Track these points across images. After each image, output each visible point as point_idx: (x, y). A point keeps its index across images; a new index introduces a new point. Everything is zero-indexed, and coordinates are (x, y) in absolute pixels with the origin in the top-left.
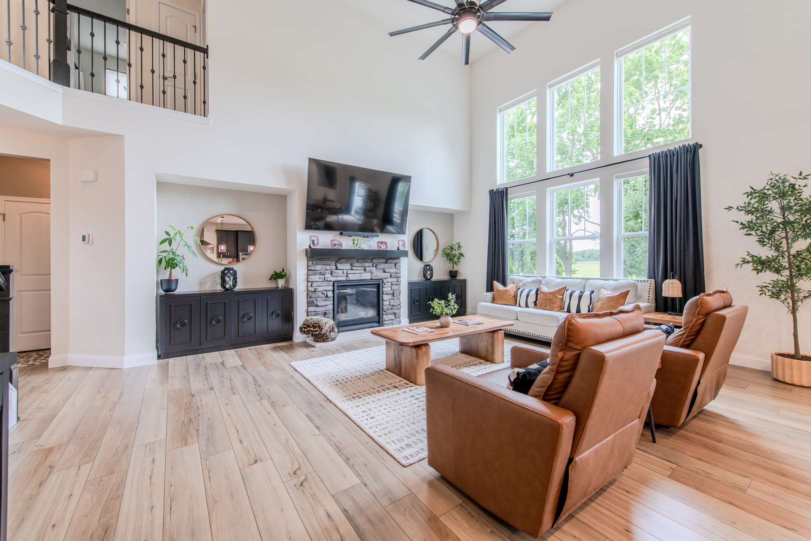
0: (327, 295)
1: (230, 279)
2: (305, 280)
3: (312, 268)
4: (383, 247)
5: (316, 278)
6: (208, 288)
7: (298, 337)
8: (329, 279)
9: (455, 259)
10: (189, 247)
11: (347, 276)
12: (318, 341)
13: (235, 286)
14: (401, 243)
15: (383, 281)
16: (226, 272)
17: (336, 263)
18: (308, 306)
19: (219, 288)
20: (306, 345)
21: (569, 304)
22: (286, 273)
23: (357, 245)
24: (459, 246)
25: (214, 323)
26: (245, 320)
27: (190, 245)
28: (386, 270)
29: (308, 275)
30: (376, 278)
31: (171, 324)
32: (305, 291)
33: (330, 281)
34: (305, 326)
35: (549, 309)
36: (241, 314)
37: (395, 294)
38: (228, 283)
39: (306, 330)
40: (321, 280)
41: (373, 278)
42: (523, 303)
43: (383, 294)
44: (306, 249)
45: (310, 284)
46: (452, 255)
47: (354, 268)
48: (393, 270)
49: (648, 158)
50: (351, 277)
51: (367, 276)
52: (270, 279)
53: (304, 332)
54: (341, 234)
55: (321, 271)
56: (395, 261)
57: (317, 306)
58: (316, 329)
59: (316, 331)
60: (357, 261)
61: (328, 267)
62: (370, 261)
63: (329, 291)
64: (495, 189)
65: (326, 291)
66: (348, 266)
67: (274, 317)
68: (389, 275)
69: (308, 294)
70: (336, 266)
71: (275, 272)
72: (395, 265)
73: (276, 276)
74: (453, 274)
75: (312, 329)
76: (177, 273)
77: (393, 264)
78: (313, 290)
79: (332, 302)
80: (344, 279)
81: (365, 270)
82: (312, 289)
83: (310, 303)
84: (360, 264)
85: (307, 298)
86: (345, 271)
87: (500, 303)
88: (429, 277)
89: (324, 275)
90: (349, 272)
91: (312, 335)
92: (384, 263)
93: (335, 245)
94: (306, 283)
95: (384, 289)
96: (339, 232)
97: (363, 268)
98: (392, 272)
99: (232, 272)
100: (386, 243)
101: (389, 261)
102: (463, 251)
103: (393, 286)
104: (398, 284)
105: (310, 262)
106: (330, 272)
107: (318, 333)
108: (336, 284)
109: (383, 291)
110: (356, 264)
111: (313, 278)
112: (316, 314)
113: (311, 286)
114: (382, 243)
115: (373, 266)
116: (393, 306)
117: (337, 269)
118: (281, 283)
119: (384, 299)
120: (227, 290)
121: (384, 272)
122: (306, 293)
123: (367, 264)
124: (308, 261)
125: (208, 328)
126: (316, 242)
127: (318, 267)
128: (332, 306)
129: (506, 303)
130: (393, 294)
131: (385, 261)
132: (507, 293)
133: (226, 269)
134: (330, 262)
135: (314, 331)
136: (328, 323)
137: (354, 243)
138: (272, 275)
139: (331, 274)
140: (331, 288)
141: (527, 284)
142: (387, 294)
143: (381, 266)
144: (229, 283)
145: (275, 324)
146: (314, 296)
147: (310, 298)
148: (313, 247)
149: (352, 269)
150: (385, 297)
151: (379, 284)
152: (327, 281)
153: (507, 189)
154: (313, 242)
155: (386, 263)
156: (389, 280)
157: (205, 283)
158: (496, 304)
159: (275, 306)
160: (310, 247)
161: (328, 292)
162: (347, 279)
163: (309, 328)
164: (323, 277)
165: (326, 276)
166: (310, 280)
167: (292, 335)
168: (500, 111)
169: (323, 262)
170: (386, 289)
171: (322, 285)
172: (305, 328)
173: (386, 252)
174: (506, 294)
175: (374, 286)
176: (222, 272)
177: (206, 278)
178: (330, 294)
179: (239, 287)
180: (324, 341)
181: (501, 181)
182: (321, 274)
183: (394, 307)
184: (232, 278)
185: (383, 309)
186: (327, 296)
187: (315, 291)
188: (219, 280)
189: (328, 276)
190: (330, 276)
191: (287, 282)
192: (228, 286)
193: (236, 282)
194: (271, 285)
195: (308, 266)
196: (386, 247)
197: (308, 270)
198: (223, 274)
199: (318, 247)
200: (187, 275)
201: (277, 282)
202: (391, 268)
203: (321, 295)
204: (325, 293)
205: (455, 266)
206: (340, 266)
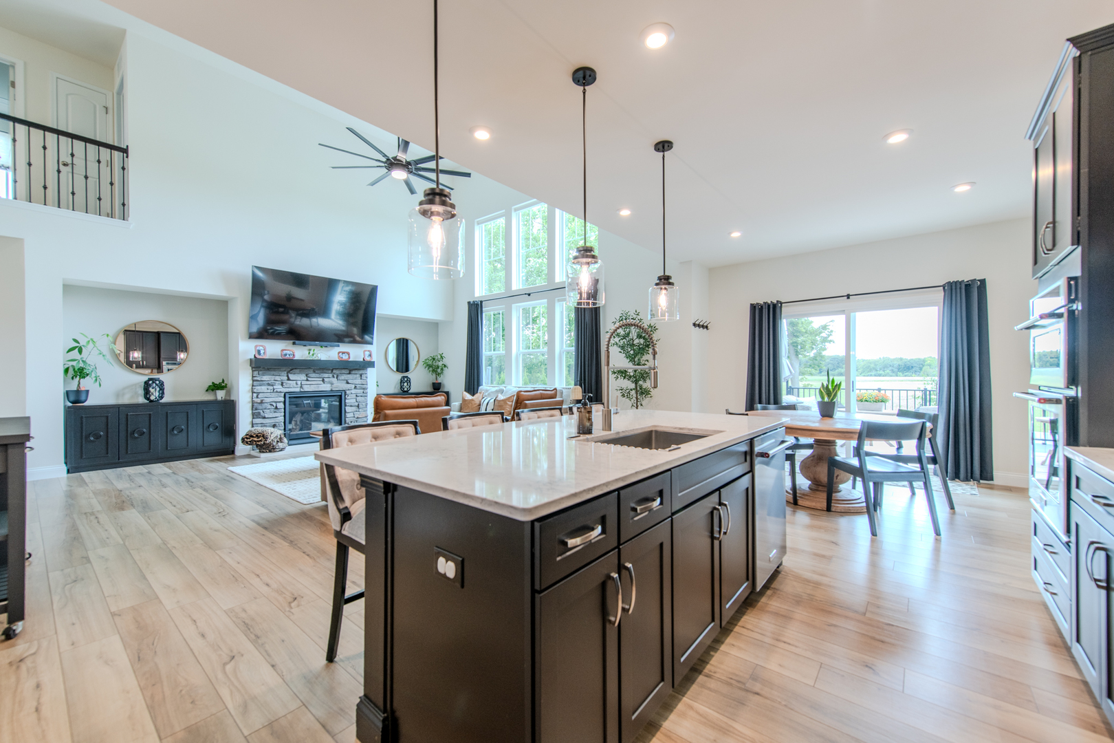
0: (276, 407)
1: (156, 390)
2: (249, 391)
3: (258, 379)
4: (345, 357)
5: (264, 388)
6: (126, 400)
7: (241, 448)
8: (279, 390)
9: (439, 370)
10: (104, 356)
11: (301, 387)
12: (263, 452)
13: (162, 398)
14: (367, 353)
15: (345, 392)
16: (151, 382)
17: (287, 373)
18: (253, 418)
19: (141, 400)
20: (249, 456)
22: (226, 384)
23: (313, 355)
24: (441, 357)
25: (136, 435)
26: (176, 432)
27: (104, 354)
28: (350, 381)
29: (253, 386)
30: (337, 389)
31: (82, 436)
32: (249, 402)
33: (281, 392)
34: (248, 436)
36: (170, 427)
37: (361, 406)
38: (152, 394)
39: (248, 440)
40: (269, 391)
41: (334, 389)
43: (345, 405)
44: (251, 360)
45: (255, 395)
46: (435, 367)
47: (309, 379)
48: (358, 381)
50: (306, 388)
51: (326, 387)
52: (207, 391)
53: (247, 443)
54: (294, 343)
55: (270, 382)
56: (361, 372)
57: (264, 418)
58: (260, 439)
59: (261, 441)
60: (314, 372)
61: (278, 378)
62: (330, 372)
63: (279, 402)
64: (471, 301)
65: (276, 402)
66: (303, 377)
67: (211, 430)
68: (353, 386)
69: (253, 406)
70: (288, 376)
71: (213, 383)
72: (361, 376)
73: (214, 387)
74: (436, 385)
76: (86, 384)
77: (358, 376)
78: (259, 401)
79: (283, 414)
80: (298, 390)
81: (323, 381)
82: (259, 400)
83: (255, 415)
84: (317, 375)
85: (252, 410)
86: (299, 383)
88: (406, 389)
89: (273, 385)
90: (303, 383)
91: (257, 446)
92: (347, 374)
93: (286, 355)
94: (251, 394)
95: (347, 401)
96: (292, 341)
97: (321, 379)
98: (357, 383)
99: (157, 382)
100: (348, 354)
101: (353, 372)
102: (445, 361)
103: (358, 398)
104: (365, 395)
105: (256, 373)
106: (280, 383)
107: (262, 443)
108: (287, 396)
109: (345, 403)
110: (314, 375)
111: (258, 389)
112: (263, 425)
113: (257, 397)
114: (343, 353)
115: (333, 377)
116: (358, 418)
117: (289, 379)
118: (221, 395)
119: (347, 411)
120: (151, 401)
121: (348, 383)
122: (251, 404)
123: (326, 375)
124: (253, 371)
125: (129, 441)
126: (262, 352)
127: (265, 378)
128: (283, 418)
130: (358, 406)
131: (348, 372)
133: (150, 379)
134: (280, 372)
135: (258, 441)
136: (274, 433)
137: (309, 353)
138: (210, 386)
139: (282, 385)
140: (283, 399)
141: (489, 394)
142: (351, 406)
143: (342, 377)
144: (155, 394)
145: (213, 439)
146: (260, 407)
147: (256, 409)
148: (258, 356)
149: (307, 380)
150: (348, 409)
151: (341, 396)
152: (277, 392)
153: (481, 302)
154: (259, 352)
155: (350, 373)
156: (354, 391)
157: (123, 395)
159: (213, 418)
160: (255, 357)
161: (278, 404)
162: (302, 390)
163: (252, 439)
164: (272, 388)
165: (275, 387)
166: (255, 391)
167: (234, 448)
168: (478, 224)
169: (272, 373)
170: (350, 400)
171: (271, 396)
172: (247, 438)
173: (347, 362)
174: (472, 403)
175: (335, 398)
176: (145, 382)
177: (124, 389)
178: (281, 406)
179: (167, 399)
180: (270, 451)
181: (479, 292)
182: (269, 384)
183: (359, 420)
184: (158, 389)
185: (345, 421)
186: (276, 408)
187: (262, 402)
188: (141, 392)
189: (278, 387)
190: (281, 387)
191: (229, 393)
192: (152, 398)
193: (163, 393)
194: (209, 397)
195: (253, 377)
196: (349, 357)
197: (253, 381)
198: (147, 386)
199: (267, 357)
200: (100, 385)
201: (216, 394)
202: (356, 379)
203: (269, 407)
204: (274, 404)
205: (438, 377)
206: (291, 376)
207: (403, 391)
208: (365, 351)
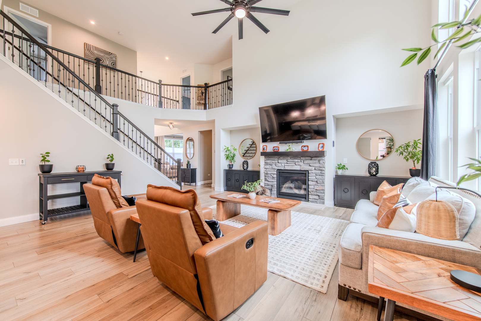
1: (246, 165)
3: (267, 162)
4: (305, 149)
5: (268, 167)
8: (274, 168)
11: (284, 167)
13: (247, 168)
14: (321, 145)
15: (308, 172)
17: (277, 159)
18: (265, 181)
19: (242, 169)
23: (290, 149)
29: (265, 165)
30: (303, 169)
32: (264, 173)
37: (319, 182)
38: (245, 167)
40: (270, 168)
43: (308, 180)
44: (261, 153)
47: (288, 163)
48: (317, 165)
50: (287, 168)
51: (297, 168)
55: (270, 164)
56: (319, 159)
57: (269, 181)
60: (291, 158)
61: (274, 162)
62: (299, 158)
63: (275, 174)
65: (273, 174)
66: (285, 161)
68: (314, 168)
69: (265, 175)
72: (319, 161)
74: (413, 173)
77: (317, 161)
79: (276, 180)
80: (282, 168)
83: (265, 179)
84: (292, 160)
86: (283, 164)
88: (374, 173)
89: (272, 165)
90: (286, 164)
92: (310, 160)
93: (275, 150)
94: (264, 169)
95: (309, 177)
96: (279, 142)
97: (294, 163)
98: (316, 166)
99: (246, 162)
100: (308, 147)
101: (313, 159)
103: (317, 176)
104: (322, 174)
106: (275, 164)
108: (278, 171)
109: (308, 178)
110: (290, 160)
112: (268, 185)
113: (266, 171)
114: (305, 146)
115: (301, 161)
116: (317, 190)
117: (278, 162)
120: (245, 169)
121: (310, 166)
123: (296, 160)
124: (264, 158)
125: (235, 183)
126: (265, 149)
128: (276, 182)
130: (317, 182)
133: (244, 161)
134: (275, 159)
137: (288, 148)
142: (312, 181)
143: (306, 162)
147: (265, 177)
150: (310, 183)
151: (305, 174)
152: (273, 169)
155: (311, 160)
156: (314, 171)
162: (285, 169)
164: (271, 166)
165: (273, 166)
169: (271, 159)
170: (312, 177)
171: (271, 171)
173: (307, 152)
175: (302, 175)
177: (240, 164)
178: (275, 176)
179: (249, 169)
182: (270, 165)
183: (319, 191)
186: (273, 177)
187: (267, 173)
189: (274, 166)
193: (248, 166)
195: (265, 161)
196: (308, 149)
197: (265, 163)
198: (243, 163)
202: (315, 163)
203: (270, 176)
204: (272, 175)
205: (416, 164)
206: (280, 161)
207: (371, 175)
208: (319, 144)
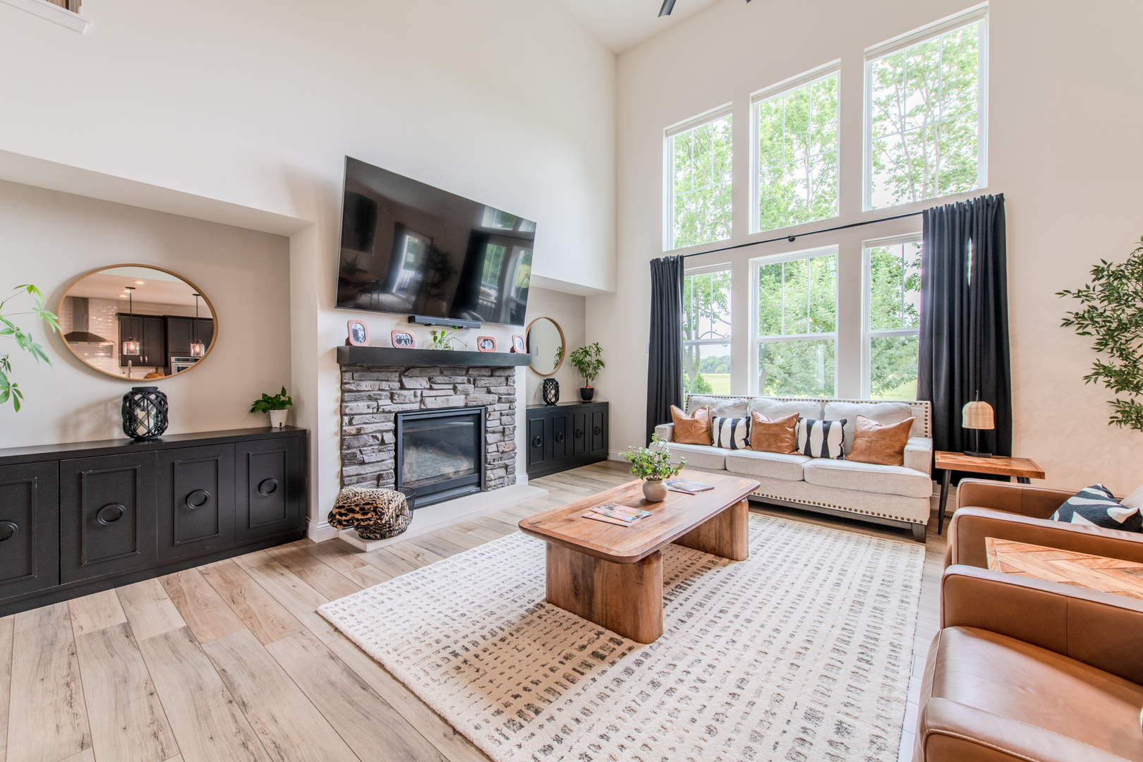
0: (383, 440)
1: (148, 414)
2: (335, 412)
3: (352, 387)
5: (361, 406)
6: (84, 435)
7: (320, 529)
8: (387, 408)
9: (590, 371)
10: (20, 336)
11: (422, 401)
12: (369, 538)
13: (161, 428)
15: (486, 409)
16: (137, 397)
17: (400, 376)
18: (343, 465)
19: (117, 434)
20: (343, 549)
21: (808, 441)
22: (290, 398)
23: (440, 342)
24: (598, 348)
25: (102, 522)
26: (192, 506)
27: (24, 332)
28: (492, 389)
29: (342, 401)
30: (475, 404)
32: (336, 434)
33: (390, 412)
34: (343, 511)
35: (774, 450)
36: (180, 494)
37: (507, 432)
38: (142, 423)
39: (344, 518)
40: (370, 411)
41: (470, 404)
42: (726, 441)
43: (486, 431)
44: (339, 349)
45: (346, 419)
46: (586, 363)
47: (435, 386)
48: (503, 389)
49: (922, 215)
50: (431, 403)
51: (458, 401)
52: (252, 411)
53: (340, 522)
54: (411, 320)
55: (372, 393)
56: (507, 373)
57: (363, 463)
58: (369, 516)
59: (369, 519)
60: (442, 373)
61: (385, 385)
62: (464, 373)
63: (387, 431)
64: (662, 257)
65: (382, 432)
66: (424, 383)
67: (264, 494)
68: (496, 397)
69: (342, 441)
70: (401, 381)
71: (264, 395)
72: (507, 379)
73: (266, 404)
74: (586, 394)
75: (359, 516)
77: (503, 379)
78: (354, 432)
79: (393, 454)
80: (416, 406)
81: (455, 389)
82: (352, 430)
83: (345, 460)
84: (446, 378)
85: (341, 449)
86: (419, 393)
87: (686, 441)
88: (553, 400)
89: (376, 400)
90: (426, 393)
91: (357, 528)
92: (489, 376)
93: (399, 341)
94: (339, 417)
95: (489, 424)
96: (406, 316)
97: (451, 387)
98: (502, 392)
99: (153, 397)
101: (497, 373)
102: (602, 357)
103: (503, 418)
104: (512, 412)
105: (348, 376)
106: (388, 393)
107: (371, 523)
108: (400, 419)
109: (486, 427)
110: (440, 379)
111: (354, 407)
112: (361, 479)
113: (350, 423)
115: (469, 381)
116: (503, 452)
117: (402, 387)
118: (278, 418)
119: (489, 441)
120: (140, 439)
121: (489, 392)
122: (338, 438)
123: (459, 379)
124: (342, 372)
125: (85, 536)
126: (361, 334)
127: (365, 385)
128: (393, 460)
129: (696, 441)
130: (503, 432)
131: (489, 374)
132: (697, 425)
133: (136, 391)
134: (389, 374)
135: (362, 520)
136: (391, 498)
137: (435, 339)
138: (257, 403)
139: (392, 398)
140: (391, 425)
141: (726, 410)
142: (494, 432)
143: (484, 382)
144: (146, 423)
145: (267, 505)
146: (356, 443)
147: (349, 448)
148: (354, 343)
149: (431, 388)
150: (491, 438)
151: (479, 415)
152: (384, 412)
153: (682, 258)
154: (356, 333)
155: (492, 375)
156: (497, 406)
157: (78, 425)
158: (680, 443)
159: (267, 467)
160: (348, 342)
161: (385, 434)
162: (423, 407)
163: (351, 515)
164: (375, 404)
165: (381, 402)
166: (347, 411)
167: (307, 526)
168: (667, 135)
169: (376, 375)
170: (492, 423)
171: (373, 420)
172: (341, 514)
174: (695, 427)
175: (471, 418)
176: (126, 398)
177: (78, 412)
178: (389, 438)
179: (175, 430)
180: (383, 537)
181: (668, 247)
182: (370, 398)
183: (505, 456)
184: (154, 412)
185: (486, 459)
186: (383, 442)
187: (359, 433)
188: (117, 417)
189: (385, 403)
190: (389, 402)
191: (292, 416)
192: (141, 431)
193: (165, 420)
194: (256, 423)
195: (342, 383)
197: (343, 391)
198: (129, 405)
199: (366, 344)
200: (17, 406)
201: (269, 417)
202: (500, 384)
203: (371, 441)
204: (379, 436)
205: (590, 381)
206: (408, 382)
207: (548, 404)
